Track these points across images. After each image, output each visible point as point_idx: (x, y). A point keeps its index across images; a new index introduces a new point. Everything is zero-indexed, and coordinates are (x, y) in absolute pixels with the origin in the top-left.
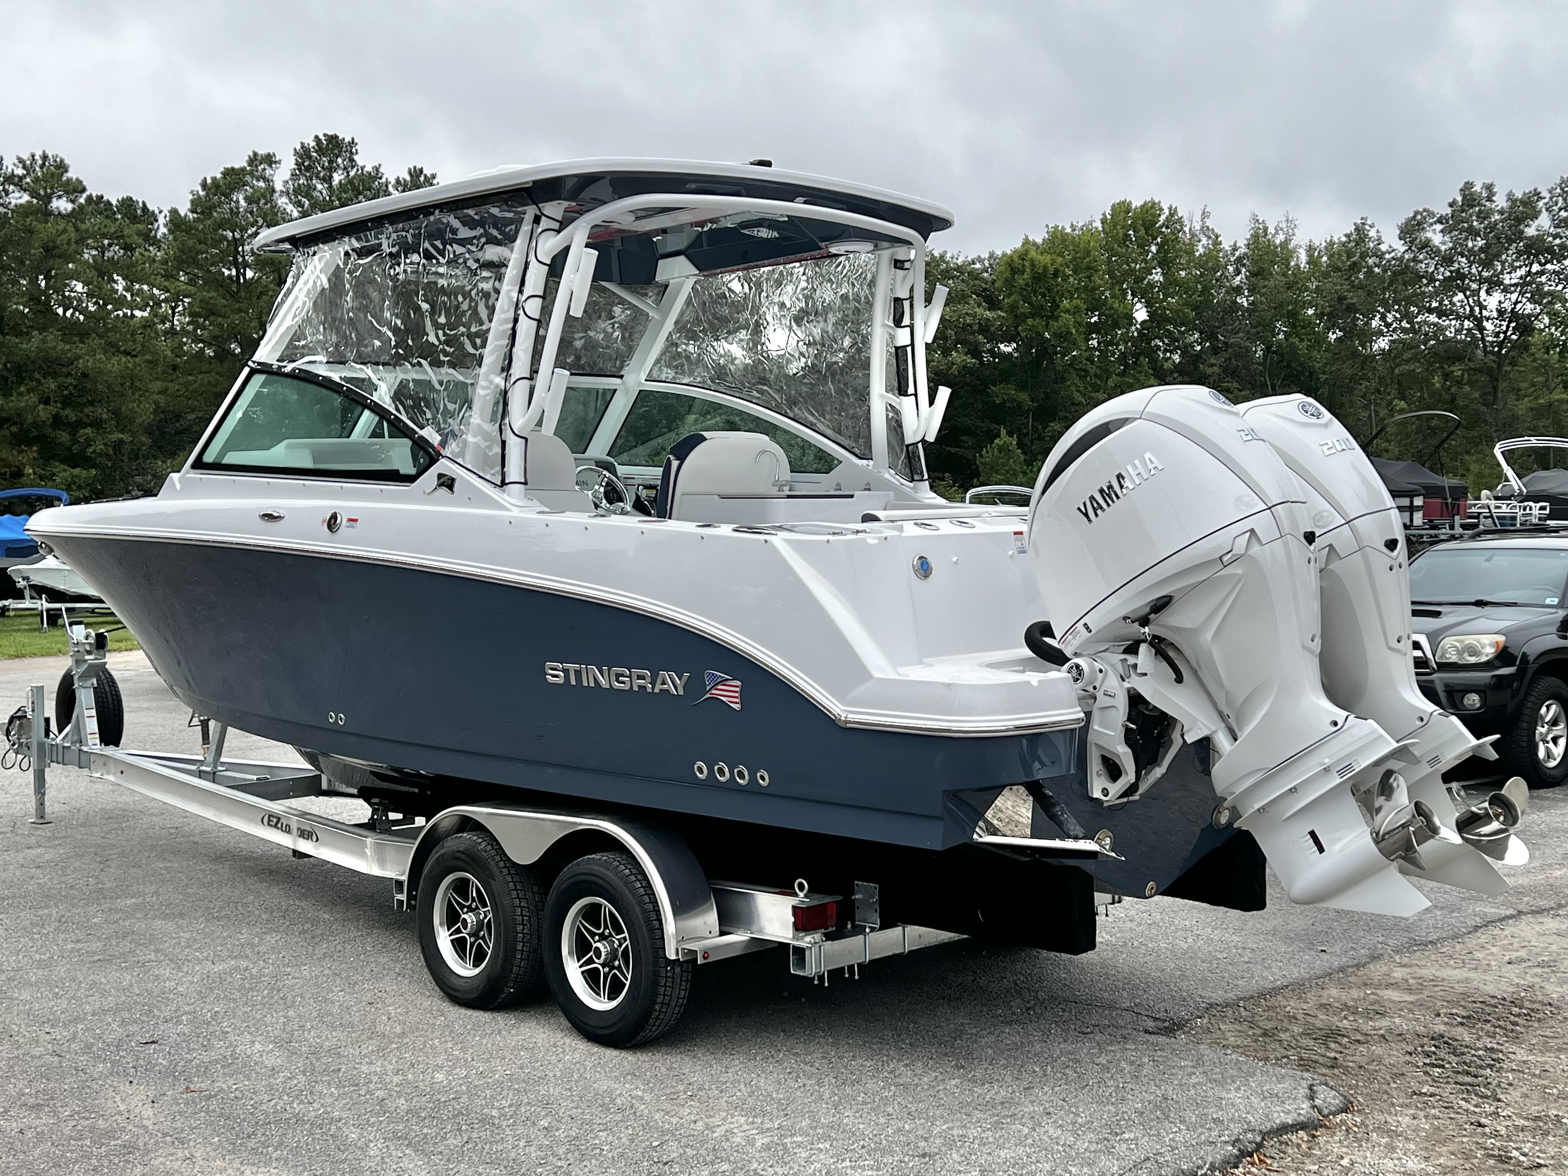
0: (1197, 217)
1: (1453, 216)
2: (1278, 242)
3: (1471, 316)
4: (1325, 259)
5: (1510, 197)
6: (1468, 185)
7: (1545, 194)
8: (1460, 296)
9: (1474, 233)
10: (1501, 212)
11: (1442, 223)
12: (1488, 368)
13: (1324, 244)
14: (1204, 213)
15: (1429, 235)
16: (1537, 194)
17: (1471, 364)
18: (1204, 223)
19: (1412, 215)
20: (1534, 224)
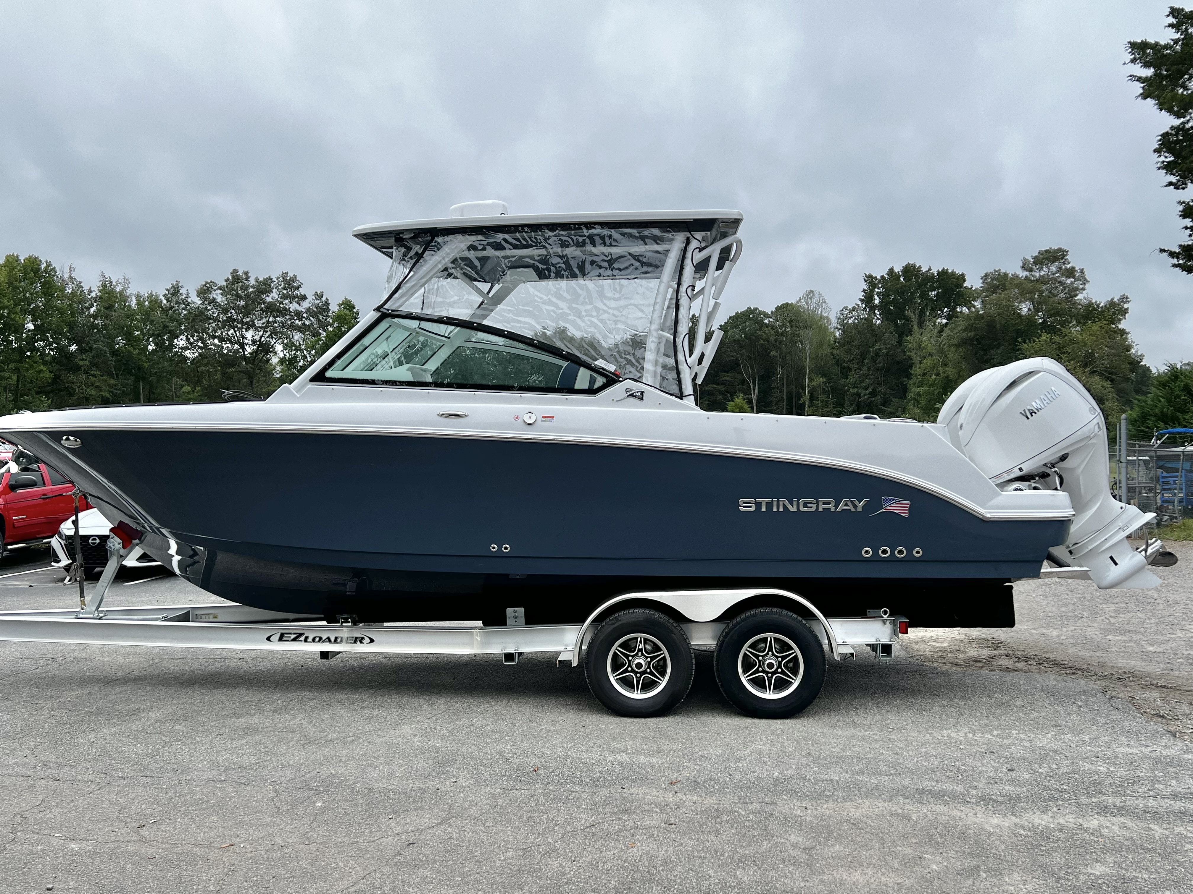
0: (67, 270)
1: (227, 287)
2: (118, 290)
3: (238, 342)
4: (147, 303)
5: (257, 280)
6: (235, 271)
7: (274, 279)
8: (232, 331)
9: (239, 297)
10: (253, 287)
11: (221, 290)
12: (248, 371)
13: (146, 295)
14: (71, 268)
15: (215, 296)
16: (270, 279)
17: (239, 369)
18: (71, 274)
19: (204, 283)
20: (271, 295)
